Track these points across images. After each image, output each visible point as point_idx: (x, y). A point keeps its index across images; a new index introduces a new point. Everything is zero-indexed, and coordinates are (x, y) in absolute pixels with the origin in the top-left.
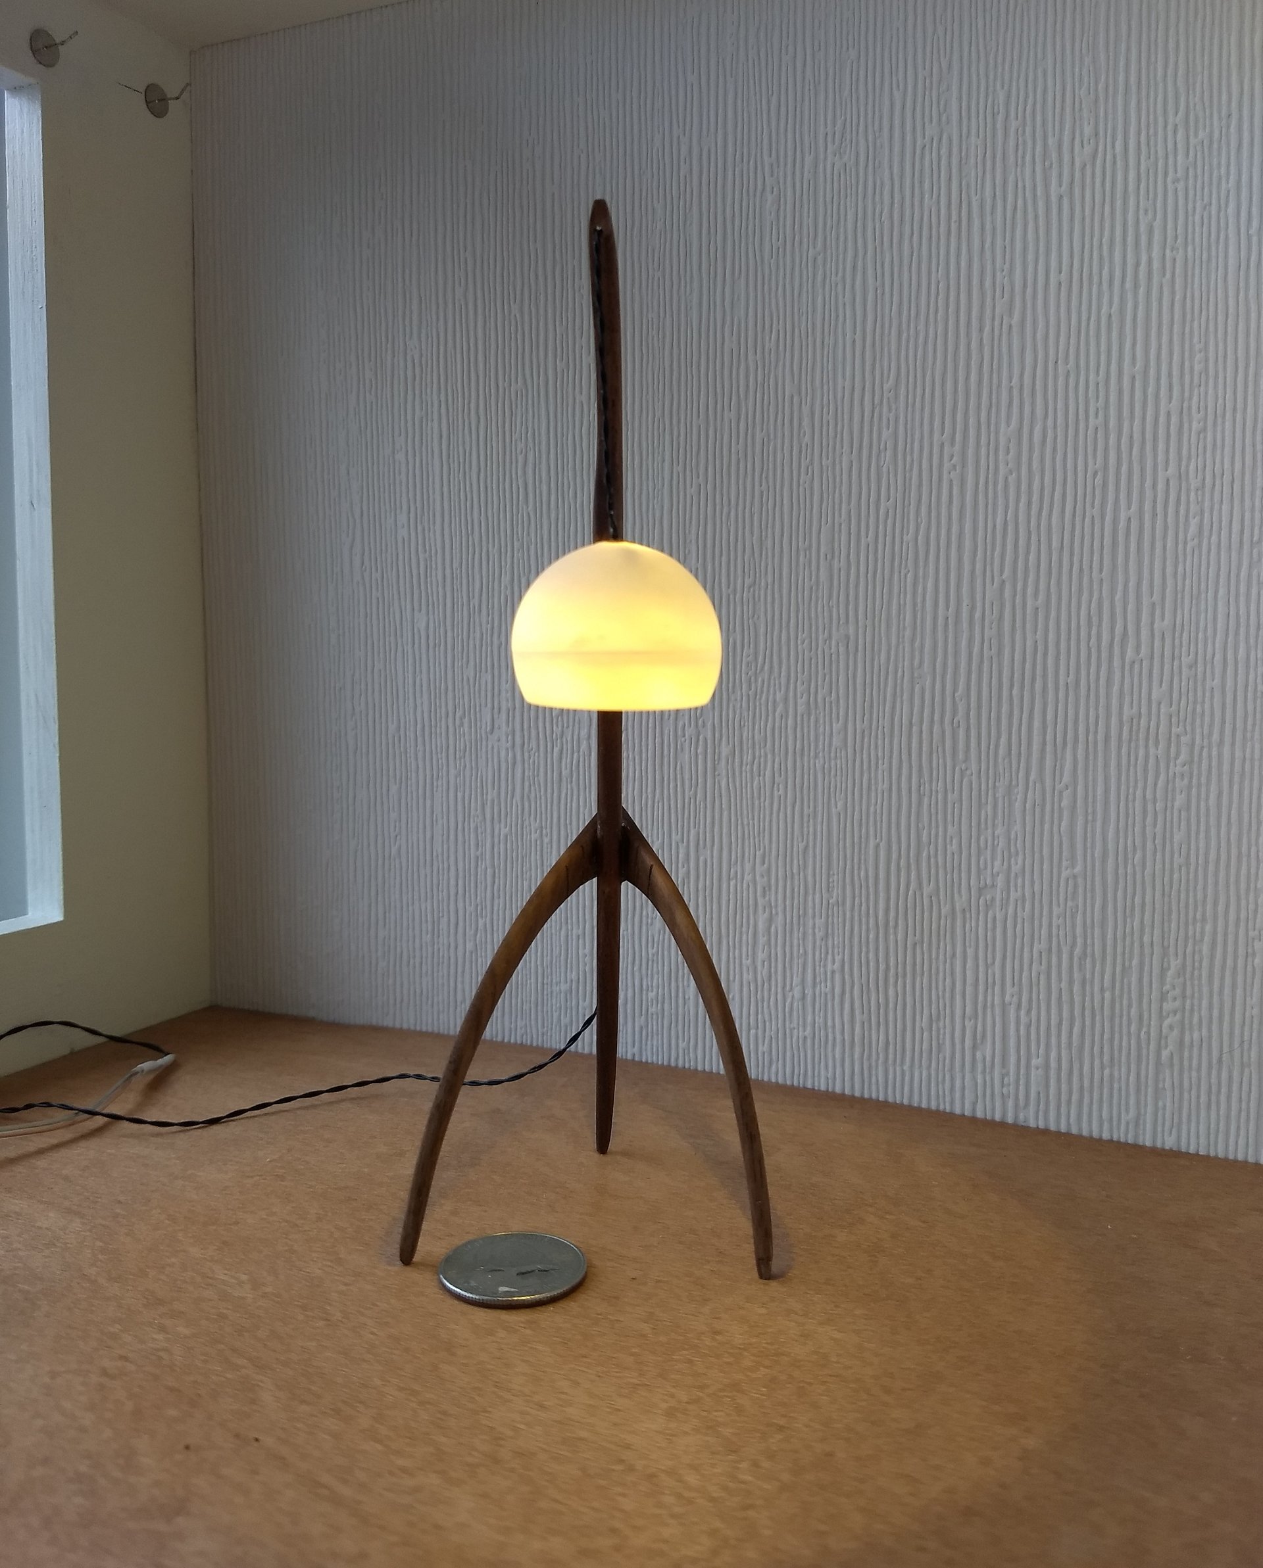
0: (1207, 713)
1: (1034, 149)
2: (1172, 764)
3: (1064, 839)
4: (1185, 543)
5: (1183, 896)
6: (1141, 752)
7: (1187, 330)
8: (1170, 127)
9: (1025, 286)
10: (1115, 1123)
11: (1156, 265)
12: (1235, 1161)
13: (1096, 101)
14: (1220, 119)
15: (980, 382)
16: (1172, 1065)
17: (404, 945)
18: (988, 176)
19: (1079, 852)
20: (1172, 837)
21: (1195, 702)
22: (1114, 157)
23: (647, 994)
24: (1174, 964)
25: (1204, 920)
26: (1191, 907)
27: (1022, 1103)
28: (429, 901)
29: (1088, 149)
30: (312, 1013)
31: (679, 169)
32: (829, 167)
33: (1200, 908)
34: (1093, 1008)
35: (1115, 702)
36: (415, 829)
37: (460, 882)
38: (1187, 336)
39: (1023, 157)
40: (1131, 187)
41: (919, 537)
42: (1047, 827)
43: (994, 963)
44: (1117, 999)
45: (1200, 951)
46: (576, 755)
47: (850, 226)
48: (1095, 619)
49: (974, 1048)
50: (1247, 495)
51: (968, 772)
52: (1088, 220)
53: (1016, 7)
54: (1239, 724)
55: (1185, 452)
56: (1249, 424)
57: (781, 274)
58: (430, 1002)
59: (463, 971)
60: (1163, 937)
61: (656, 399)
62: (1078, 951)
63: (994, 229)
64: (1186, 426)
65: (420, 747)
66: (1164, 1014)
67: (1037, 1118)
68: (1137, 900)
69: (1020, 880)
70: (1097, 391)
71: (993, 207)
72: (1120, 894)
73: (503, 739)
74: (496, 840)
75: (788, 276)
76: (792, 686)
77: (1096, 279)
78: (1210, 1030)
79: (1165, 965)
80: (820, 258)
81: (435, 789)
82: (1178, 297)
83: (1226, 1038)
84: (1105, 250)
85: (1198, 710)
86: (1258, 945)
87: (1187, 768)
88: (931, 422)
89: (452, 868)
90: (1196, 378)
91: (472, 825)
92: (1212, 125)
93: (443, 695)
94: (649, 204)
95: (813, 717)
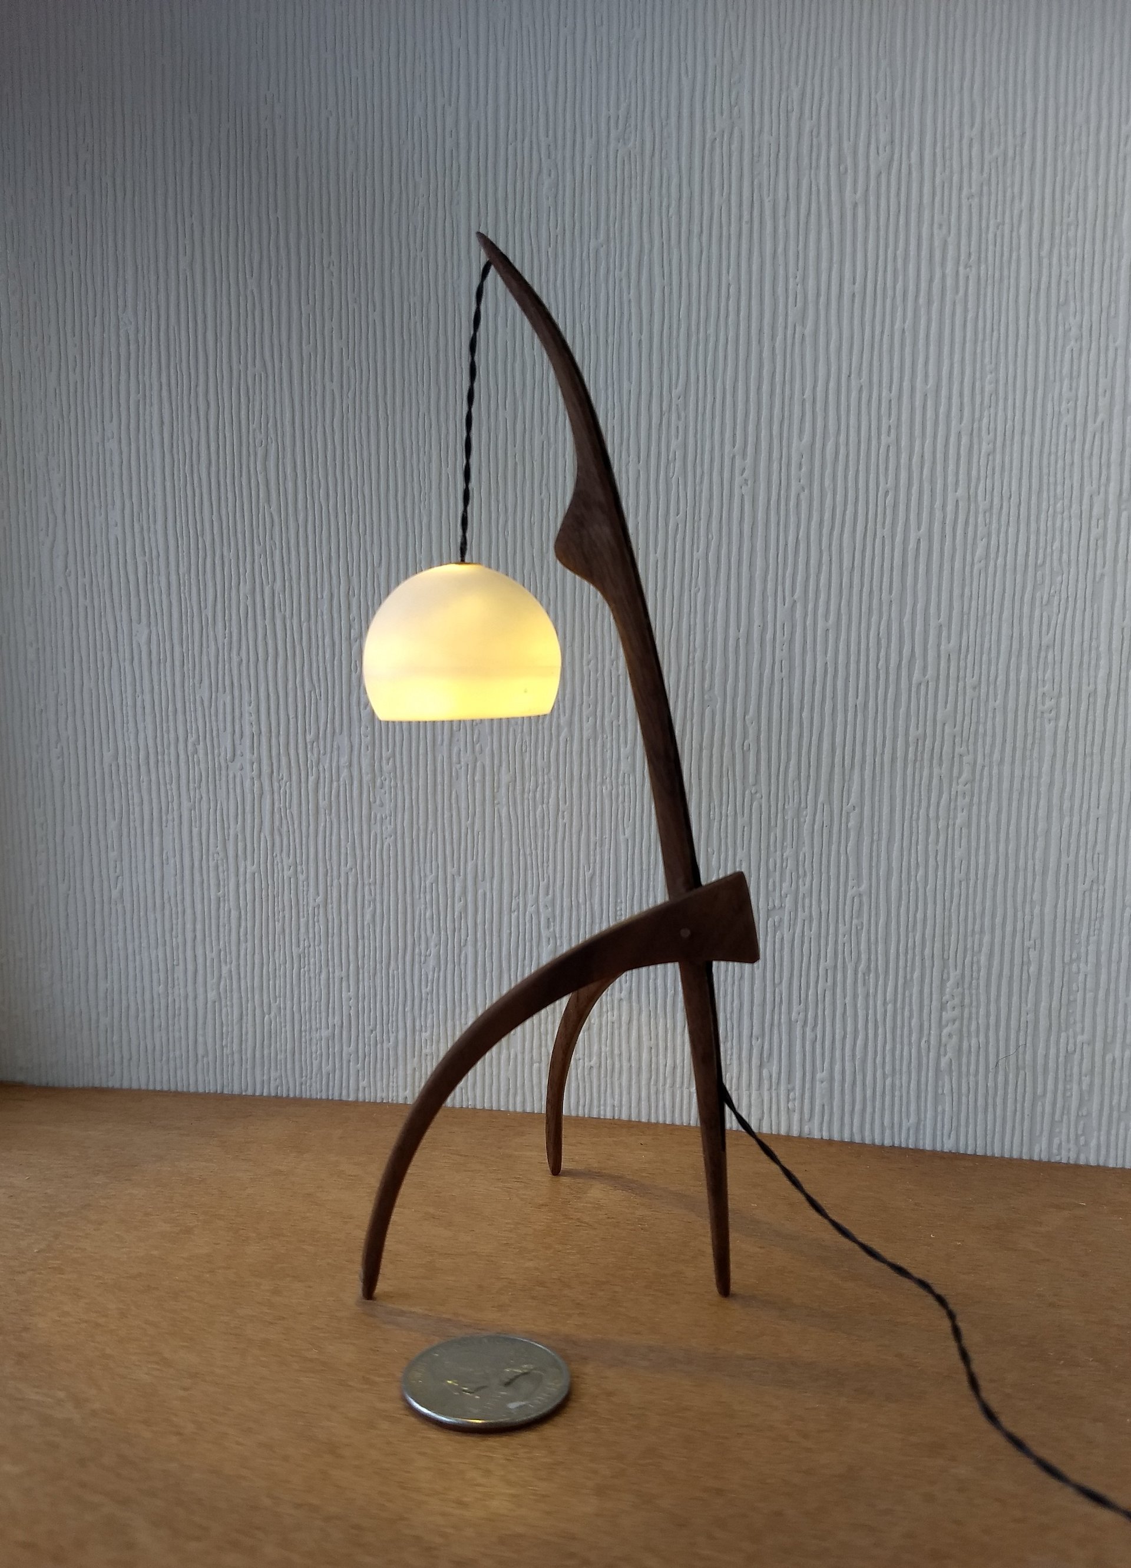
0: (989, 732)
1: (828, 152)
2: (955, 783)
3: (850, 859)
4: (972, 565)
5: (962, 910)
6: (926, 773)
7: (979, 350)
8: (965, 141)
9: (818, 295)
10: (896, 1130)
11: (949, 282)
12: (1011, 1159)
13: (893, 106)
14: (1014, 136)
15: (773, 393)
16: (951, 1071)
17: (132, 998)
18: (781, 176)
19: (865, 872)
20: (953, 854)
21: (978, 722)
22: (910, 166)
23: (420, 1034)
24: (954, 975)
25: (982, 931)
26: (970, 920)
27: (806, 1116)
28: (160, 948)
29: (884, 157)
30: (20, 1077)
31: (444, 142)
32: (612, 153)
33: (978, 921)
34: (876, 1020)
35: (901, 723)
36: (141, 870)
37: (199, 927)
38: (979, 356)
39: (818, 159)
40: (926, 199)
41: (710, 555)
42: (834, 847)
43: (781, 982)
44: (899, 1011)
45: (978, 962)
47: (635, 218)
48: (883, 642)
49: (761, 1067)
50: (1033, 518)
51: (758, 795)
52: (882, 233)
54: (1019, 744)
55: (974, 473)
56: (1036, 447)
57: (560, 265)
58: (164, 1058)
59: (205, 1023)
60: (943, 951)
61: (420, 392)
62: (863, 967)
63: (787, 233)
64: (976, 447)
65: (144, 777)
66: (944, 1023)
67: (821, 1130)
68: (920, 916)
69: (807, 901)
70: (890, 408)
71: (786, 209)
72: (904, 910)
73: (248, 767)
74: (241, 879)
75: (567, 267)
76: (577, 709)
77: (890, 293)
78: (987, 1037)
79: (945, 976)
80: (602, 251)
81: (164, 824)
82: (971, 315)
83: (1002, 1044)
84: (900, 261)
85: (981, 730)
86: (1033, 954)
87: (969, 786)
88: (722, 433)
89: (189, 911)
90: (986, 399)
91: (212, 864)
92: (1006, 142)
93: (171, 718)
94: (410, 176)
95: (599, 742)
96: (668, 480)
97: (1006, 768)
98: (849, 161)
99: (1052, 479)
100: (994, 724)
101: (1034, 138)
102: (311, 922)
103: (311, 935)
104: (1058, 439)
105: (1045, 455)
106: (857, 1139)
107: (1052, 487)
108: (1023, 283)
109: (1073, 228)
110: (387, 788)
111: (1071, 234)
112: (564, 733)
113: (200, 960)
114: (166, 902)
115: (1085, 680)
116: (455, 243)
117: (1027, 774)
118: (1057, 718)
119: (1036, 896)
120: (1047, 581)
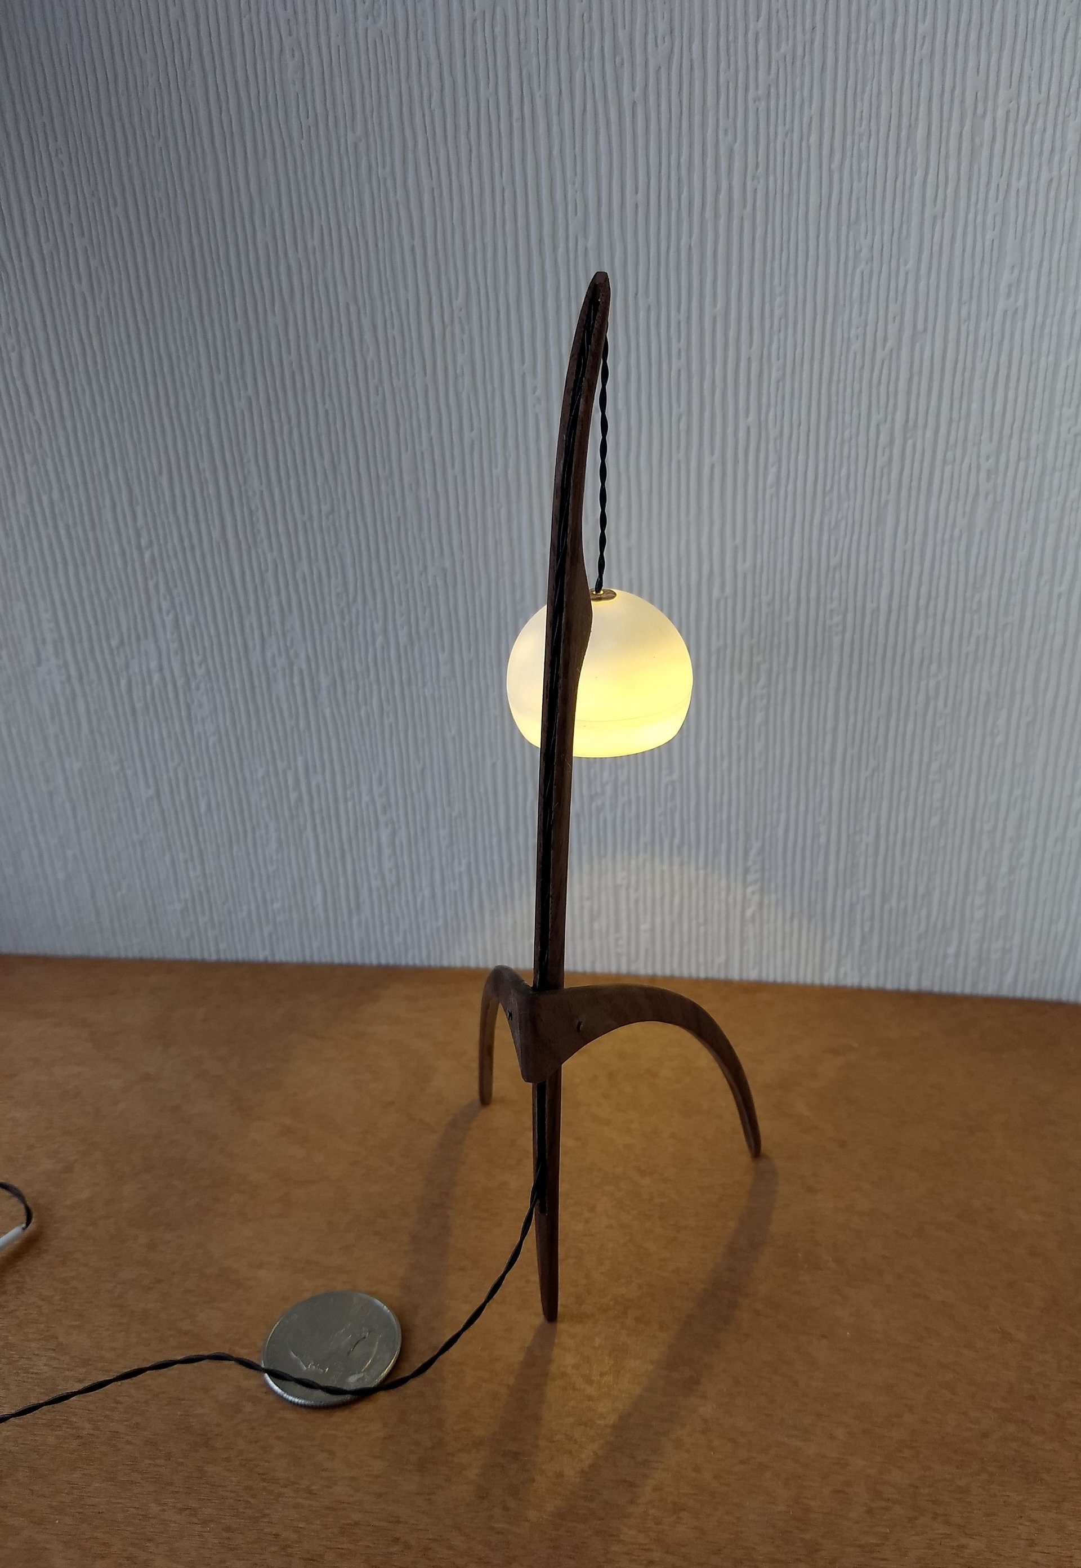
0: (784, 643)
1: (602, 40)
2: (753, 688)
4: (764, 490)
5: (763, 793)
6: (727, 677)
7: (768, 270)
8: (750, 34)
9: (601, 202)
10: (710, 966)
11: (737, 195)
12: (805, 986)
14: (803, 32)
16: (754, 920)
18: (553, 64)
19: (675, 762)
20: (754, 747)
21: (773, 634)
22: (691, 61)
24: (756, 846)
25: (780, 810)
26: (769, 801)
27: (633, 957)
29: (663, 50)
32: (361, 32)
33: (776, 802)
34: (690, 883)
37: (36, 816)
38: (768, 276)
39: (591, 49)
40: (710, 100)
41: (510, 471)
44: (710, 875)
45: (777, 835)
48: (684, 560)
49: (591, 920)
50: (821, 446)
52: (664, 135)
54: (810, 654)
55: (764, 398)
57: (316, 159)
60: (747, 826)
62: (676, 841)
63: (563, 131)
64: (765, 373)
66: (748, 883)
68: (725, 798)
70: (680, 329)
71: (560, 105)
72: (711, 793)
73: (56, 671)
75: (325, 163)
76: (390, 619)
77: (674, 204)
78: (785, 893)
79: (749, 846)
80: (362, 146)
82: (759, 232)
83: (797, 899)
85: (776, 641)
86: (823, 829)
87: (765, 689)
90: (776, 322)
92: (795, 37)
95: (416, 648)
96: (457, 394)
97: (800, 674)
98: (625, 52)
99: (840, 409)
100: (788, 636)
101: (825, 34)
104: (847, 366)
105: (834, 384)
106: (677, 973)
107: (840, 415)
108: (813, 199)
109: (865, 138)
111: (863, 145)
112: (380, 640)
115: (869, 598)
116: (196, 131)
117: (817, 679)
118: (844, 631)
119: (826, 781)
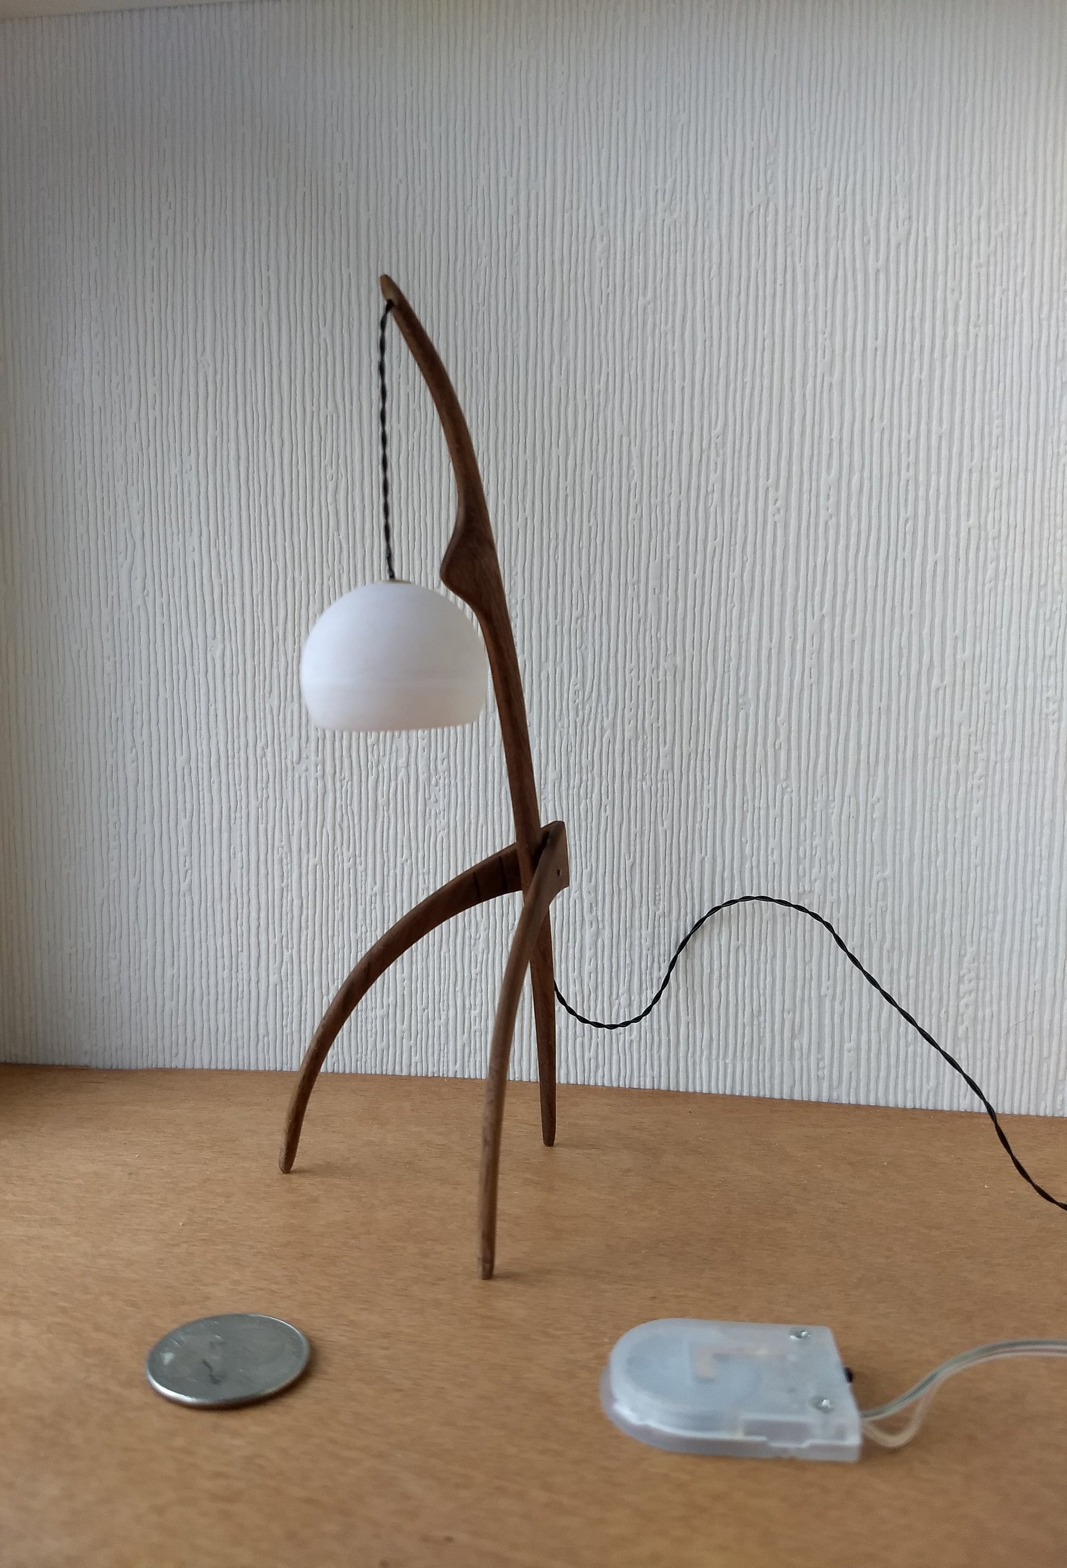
0: (1001, 733)
1: (854, 224)
2: (970, 777)
3: (876, 847)
4: (984, 585)
5: (978, 892)
6: (944, 768)
7: (987, 398)
8: (974, 218)
9: (844, 348)
10: (917, 1093)
11: (961, 340)
12: (1020, 1116)
13: (910, 187)
14: (1017, 215)
15: (803, 434)
16: (967, 1038)
17: (197, 983)
18: (812, 245)
19: (889, 858)
20: (969, 841)
21: (990, 723)
22: (926, 239)
23: (470, 1013)
24: (970, 951)
25: (995, 911)
26: (985, 901)
27: (835, 1083)
28: (226, 936)
29: (902, 231)
30: (84, 1061)
31: (505, 208)
32: (659, 222)
33: (992, 902)
35: (921, 723)
36: (209, 863)
37: (263, 915)
38: (987, 404)
39: (844, 231)
40: (940, 268)
41: (745, 575)
43: (811, 960)
44: (921, 985)
45: (992, 939)
46: (393, 783)
47: (679, 280)
48: (905, 652)
49: (793, 1037)
50: (1036, 545)
51: (792, 790)
52: (901, 295)
53: (838, 94)
54: (1027, 743)
55: (984, 504)
56: (1038, 483)
57: (611, 319)
58: (227, 1039)
59: (266, 1005)
60: (961, 929)
62: (887, 945)
63: (816, 294)
64: (985, 482)
65: (215, 778)
66: (961, 994)
67: (849, 1095)
68: (939, 897)
69: (835, 885)
70: (909, 448)
71: (816, 274)
72: (924, 892)
73: (312, 769)
74: (304, 871)
75: (618, 322)
76: (620, 713)
77: (908, 348)
78: (999, 1006)
79: (963, 952)
80: (650, 307)
81: (232, 822)
82: (980, 369)
83: (1013, 1012)
84: (917, 322)
85: (993, 730)
86: (1041, 930)
87: (982, 781)
88: (757, 468)
89: (254, 902)
90: (994, 441)
91: (276, 857)
92: (1010, 220)
93: (242, 725)
94: (474, 240)
95: (640, 742)
96: (706, 509)
97: (1016, 764)
98: (872, 232)
99: (1052, 511)
100: (1004, 725)
101: (1034, 217)
102: (368, 909)
103: (368, 922)
104: (1057, 476)
105: (1046, 491)
106: (882, 1103)
107: (1052, 517)
108: (1025, 341)
110: (441, 785)
112: (607, 734)
113: (263, 946)
114: (232, 892)
117: (1034, 768)
118: (1060, 720)
119: (1043, 878)
120: (1049, 599)
